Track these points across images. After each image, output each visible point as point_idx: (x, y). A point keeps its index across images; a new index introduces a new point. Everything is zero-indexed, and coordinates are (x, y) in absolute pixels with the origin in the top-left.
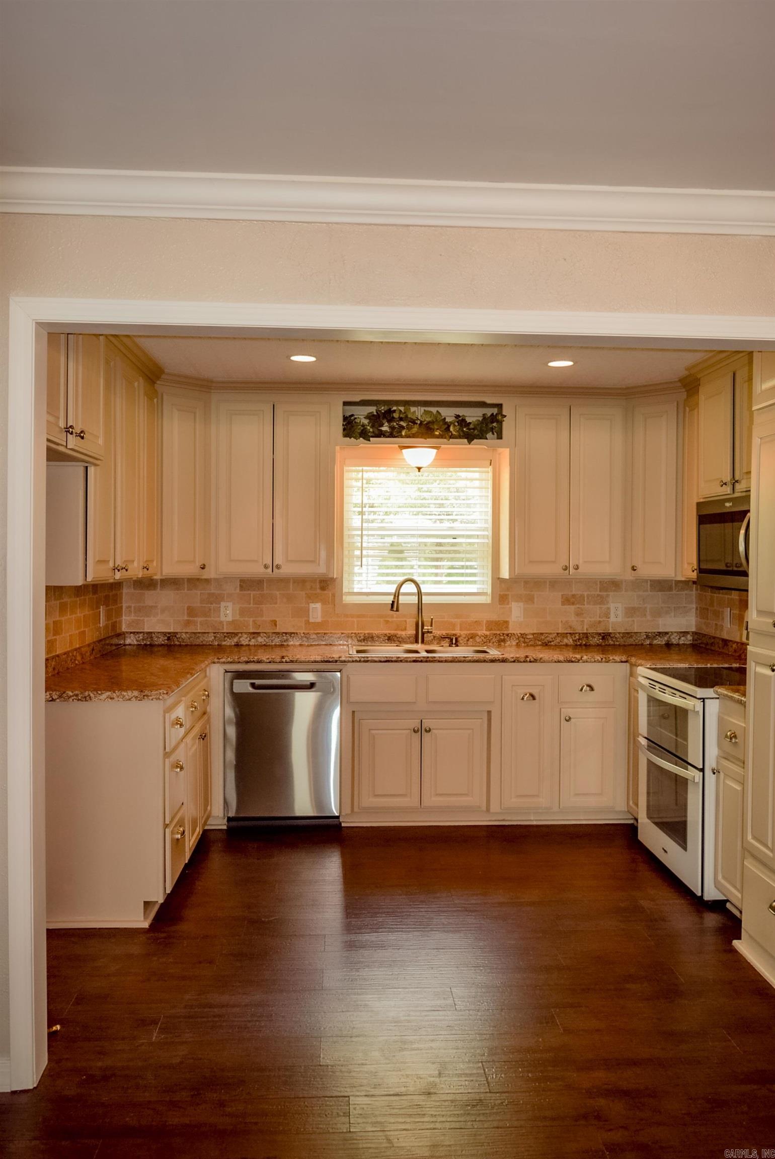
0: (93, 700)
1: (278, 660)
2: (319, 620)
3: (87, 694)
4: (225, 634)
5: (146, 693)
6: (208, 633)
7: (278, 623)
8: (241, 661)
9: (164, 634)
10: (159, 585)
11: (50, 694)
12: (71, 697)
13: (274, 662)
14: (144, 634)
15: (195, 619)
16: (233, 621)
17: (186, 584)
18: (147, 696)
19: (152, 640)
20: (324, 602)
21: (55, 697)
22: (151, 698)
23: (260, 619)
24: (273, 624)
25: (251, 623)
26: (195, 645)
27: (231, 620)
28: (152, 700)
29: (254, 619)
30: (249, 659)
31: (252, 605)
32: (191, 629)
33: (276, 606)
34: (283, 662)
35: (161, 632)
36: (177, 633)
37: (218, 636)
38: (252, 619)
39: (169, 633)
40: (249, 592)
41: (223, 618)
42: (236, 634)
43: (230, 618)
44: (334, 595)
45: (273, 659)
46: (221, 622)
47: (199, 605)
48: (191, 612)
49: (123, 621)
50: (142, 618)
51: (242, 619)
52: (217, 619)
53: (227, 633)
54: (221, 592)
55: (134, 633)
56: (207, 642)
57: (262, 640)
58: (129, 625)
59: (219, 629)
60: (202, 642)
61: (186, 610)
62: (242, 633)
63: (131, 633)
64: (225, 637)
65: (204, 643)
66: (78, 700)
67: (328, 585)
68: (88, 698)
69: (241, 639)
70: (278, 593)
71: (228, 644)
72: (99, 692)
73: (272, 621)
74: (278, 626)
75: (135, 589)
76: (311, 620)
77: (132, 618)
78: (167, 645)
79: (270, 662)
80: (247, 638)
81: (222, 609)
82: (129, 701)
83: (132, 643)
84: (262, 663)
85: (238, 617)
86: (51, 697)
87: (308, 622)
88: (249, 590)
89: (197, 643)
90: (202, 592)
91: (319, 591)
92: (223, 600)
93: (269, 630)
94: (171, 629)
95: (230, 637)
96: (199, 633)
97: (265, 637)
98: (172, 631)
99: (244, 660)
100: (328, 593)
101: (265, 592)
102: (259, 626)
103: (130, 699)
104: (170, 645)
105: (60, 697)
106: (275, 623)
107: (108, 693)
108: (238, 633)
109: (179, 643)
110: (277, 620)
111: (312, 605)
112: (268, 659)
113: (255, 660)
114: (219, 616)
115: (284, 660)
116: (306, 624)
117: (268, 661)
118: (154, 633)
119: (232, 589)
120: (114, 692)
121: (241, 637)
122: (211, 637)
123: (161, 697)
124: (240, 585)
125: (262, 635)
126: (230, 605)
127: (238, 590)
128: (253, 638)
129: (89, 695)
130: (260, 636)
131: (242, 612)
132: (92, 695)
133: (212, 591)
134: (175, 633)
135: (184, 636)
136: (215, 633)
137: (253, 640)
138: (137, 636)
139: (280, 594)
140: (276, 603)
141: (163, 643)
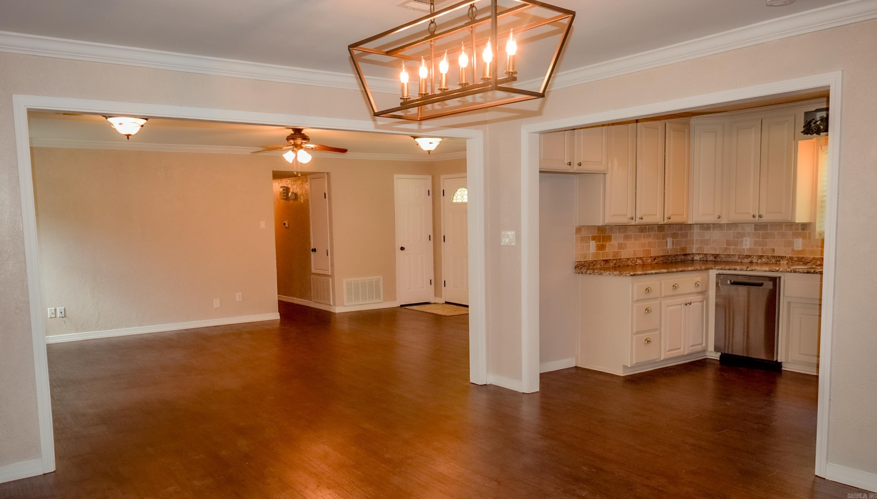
0: (604, 275)
1: (745, 269)
2: (800, 249)
3: (601, 272)
4: (744, 256)
5: (622, 273)
6: (736, 255)
7: (775, 250)
8: (726, 269)
9: (713, 255)
10: (712, 228)
11: (590, 271)
12: (596, 273)
13: (743, 270)
14: (703, 255)
15: (730, 247)
16: (750, 248)
17: (726, 228)
18: (622, 274)
19: (707, 258)
20: (804, 237)
21: (591, 272)
22: (623, 275)
23: (765, 247)
24: (773, 251)
25: (760, 250)
26: (729, 262)
27: (749, 248)
28: (624, 276)
29: (762, 247)
30: (730, 267)
31: (760, 239)
32: (728, 252)
33: (775, 240)
34: (747, 270)
35: (711, 254)
36: (719, 254)
37: (741, 257)
38: (760, 248)
39: (715, 254)
40: (759, 232)
41: (744, 247)
42: (750, 256)
43: (748, 247)
44: (810, 233)
45: (743, 268)
46: (744, 249)
47: (732, 239)
48: (728, 243)
49: (694, 248)
50: (703, 246)
51: (755, 247)
52: (741, 247)
53: (746, 255)
54: (744, 232)
55: (698, 254)
56: (735, 260)
57: (765, 260)
58: (697, 250)
59: (742, 253)
60: (732, 260)
61: (725, 242)
62: (753, 255)
63: (697, 254)
64: (744, 257)
65: (733, 260)
66: (599, 274)
67: (806, 227)
68: (602, 274)
69: (753, 259)
70: (776, 232)
71: (746, 262)
72: (606, 271)
73: (772, 249)
74: (775, 252)
75: (700, 230)
76: (795, 249)
77: (699, 246)
78: (714, 261)
79: (741, 270)
80: (756, 259)
81: (744, 242)
82: (615, 276)
83: (697, 259)
84: (737, 270)
85: (752, 246)
86: (590, 272)
87: (793, 250)
88: (759, 230)
89: (730, 261)
90: (734, 231)
91: (800, 231)
92: (745, 236)
93: (770, 254)
94: (717, 252)
95: (747, 258)
96: (731, 255)
97: (767, 258)
98: (718, 253)
99: (727, 268)
100: (807, 232)
101: (769, 232)
102: (765, 252)
103: (616, 275)
104: (716, 261)
105: (593, 272)
106: (774, 250)
107: (609, 272)
108: (752, 255)
109: (720, 260)
110: (775, 248)
111: (795, 240)
112: (740, 268)
113: (733, 268)
114: (742, 246)
115: (748, 269)
116: (792, 251)
117: (740, 269)
118: (708, 254)
119: (750, 229)
120: (611, 272)
121: (753, 258)
122: (737, 257)
123: (627, 275)
124: (754, 227)
125: (765, 257)
126: (748, 239)
127: (753, 231)
128: (760, 259)
129: (602, 272)
130: (764, 257)
131: (756, 243)
132: (603, 272)
133: (739, 231)
134: (718, 254)
135: (723, 256)
136: (739, 255)
137: (760, 260)
138: (700, 256)
139: (777, 232)
140: (775, 238)
141: (712, 260)
